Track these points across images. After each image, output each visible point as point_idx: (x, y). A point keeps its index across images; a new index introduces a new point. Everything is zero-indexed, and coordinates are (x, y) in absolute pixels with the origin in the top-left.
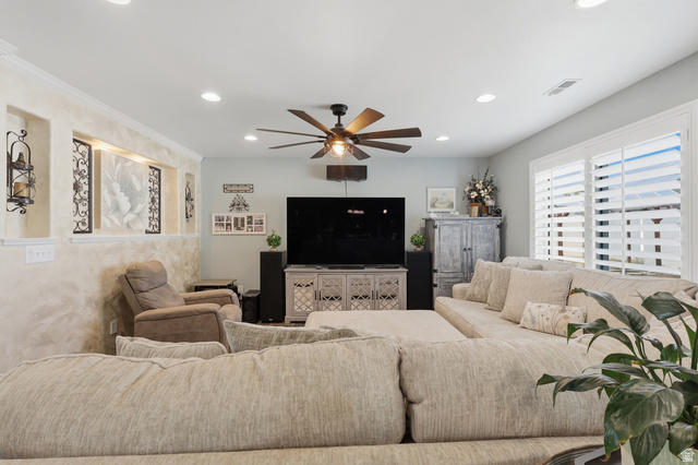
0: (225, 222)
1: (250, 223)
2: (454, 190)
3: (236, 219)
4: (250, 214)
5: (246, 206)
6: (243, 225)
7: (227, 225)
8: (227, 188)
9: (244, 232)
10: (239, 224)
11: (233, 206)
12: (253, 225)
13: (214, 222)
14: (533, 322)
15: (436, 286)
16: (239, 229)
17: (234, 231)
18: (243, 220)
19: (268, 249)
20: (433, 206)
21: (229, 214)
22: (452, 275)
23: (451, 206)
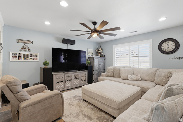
0: (18, 56)
1: (31, 56)
2: (93, 50)
3: (24, 55)
4: (31, 53)
5: (29, 49)
6: (28, 57)
7: (19, 57)
8: (18, 41)
9: (28, 60)
10: (25, 57)
11: (22, 49)
12: (33, 58)
13: (11, 56)
14: (132, 79)
15: (94, 74)
16: (25, 59)
17: (23, 60)
18: (28, 55)
19: (43, 67)
20: (89, 54)
21: (20, 52)
22: (97, 71)
23: (92, 54)
